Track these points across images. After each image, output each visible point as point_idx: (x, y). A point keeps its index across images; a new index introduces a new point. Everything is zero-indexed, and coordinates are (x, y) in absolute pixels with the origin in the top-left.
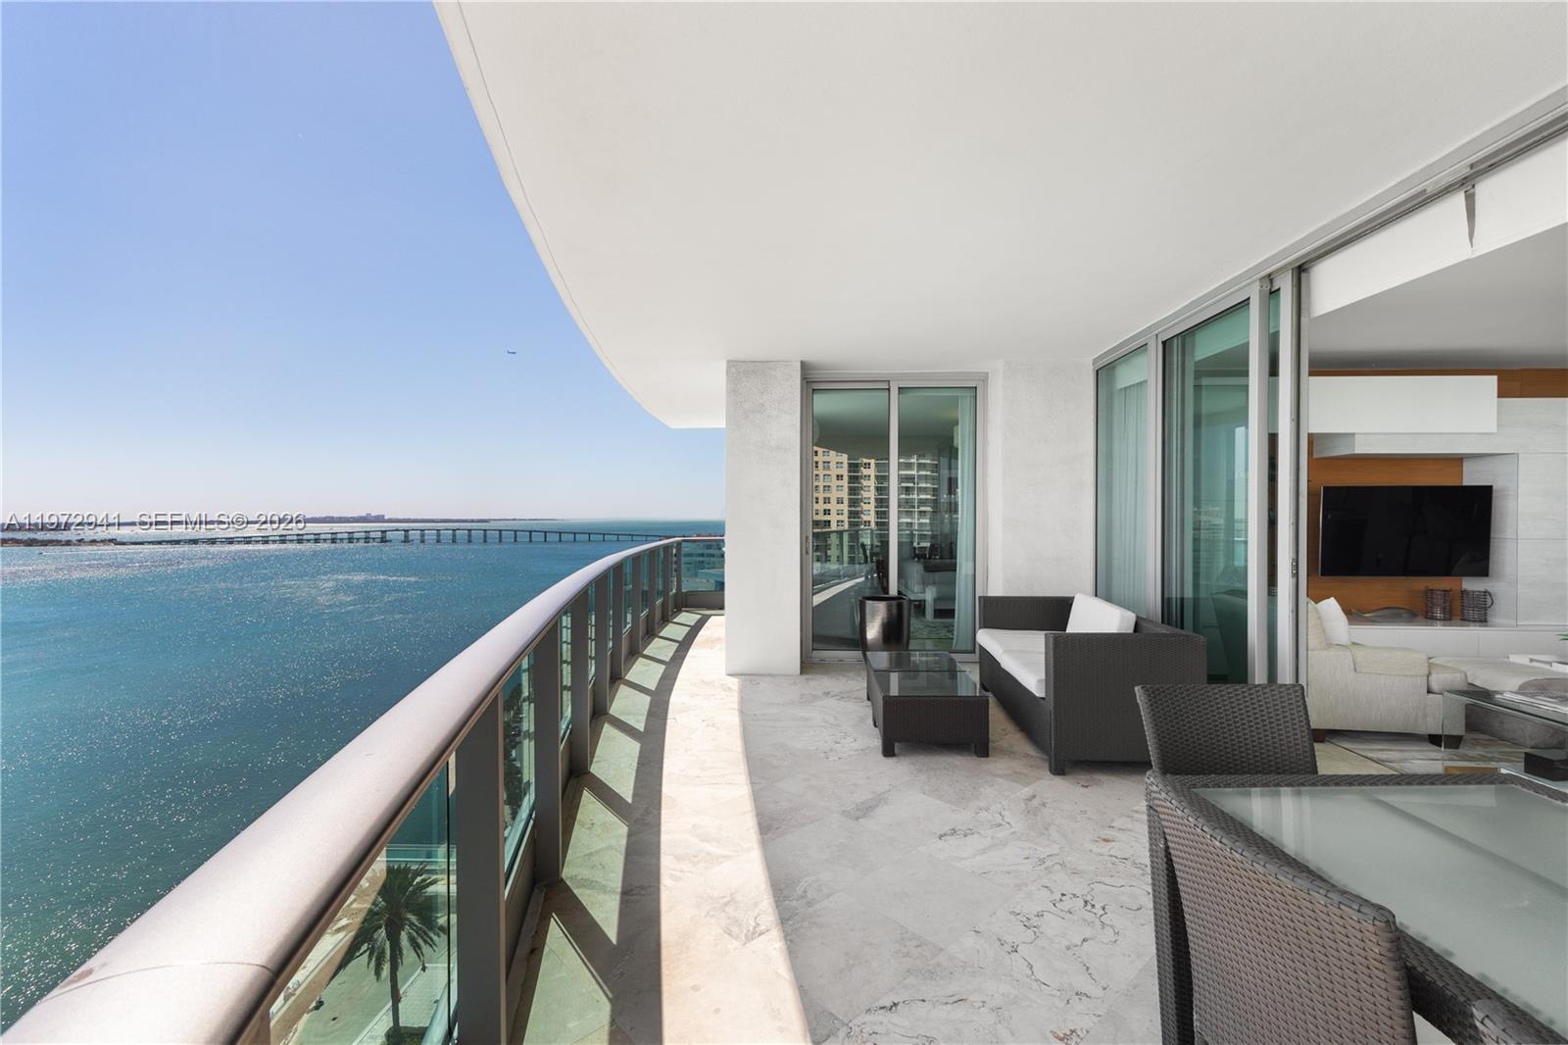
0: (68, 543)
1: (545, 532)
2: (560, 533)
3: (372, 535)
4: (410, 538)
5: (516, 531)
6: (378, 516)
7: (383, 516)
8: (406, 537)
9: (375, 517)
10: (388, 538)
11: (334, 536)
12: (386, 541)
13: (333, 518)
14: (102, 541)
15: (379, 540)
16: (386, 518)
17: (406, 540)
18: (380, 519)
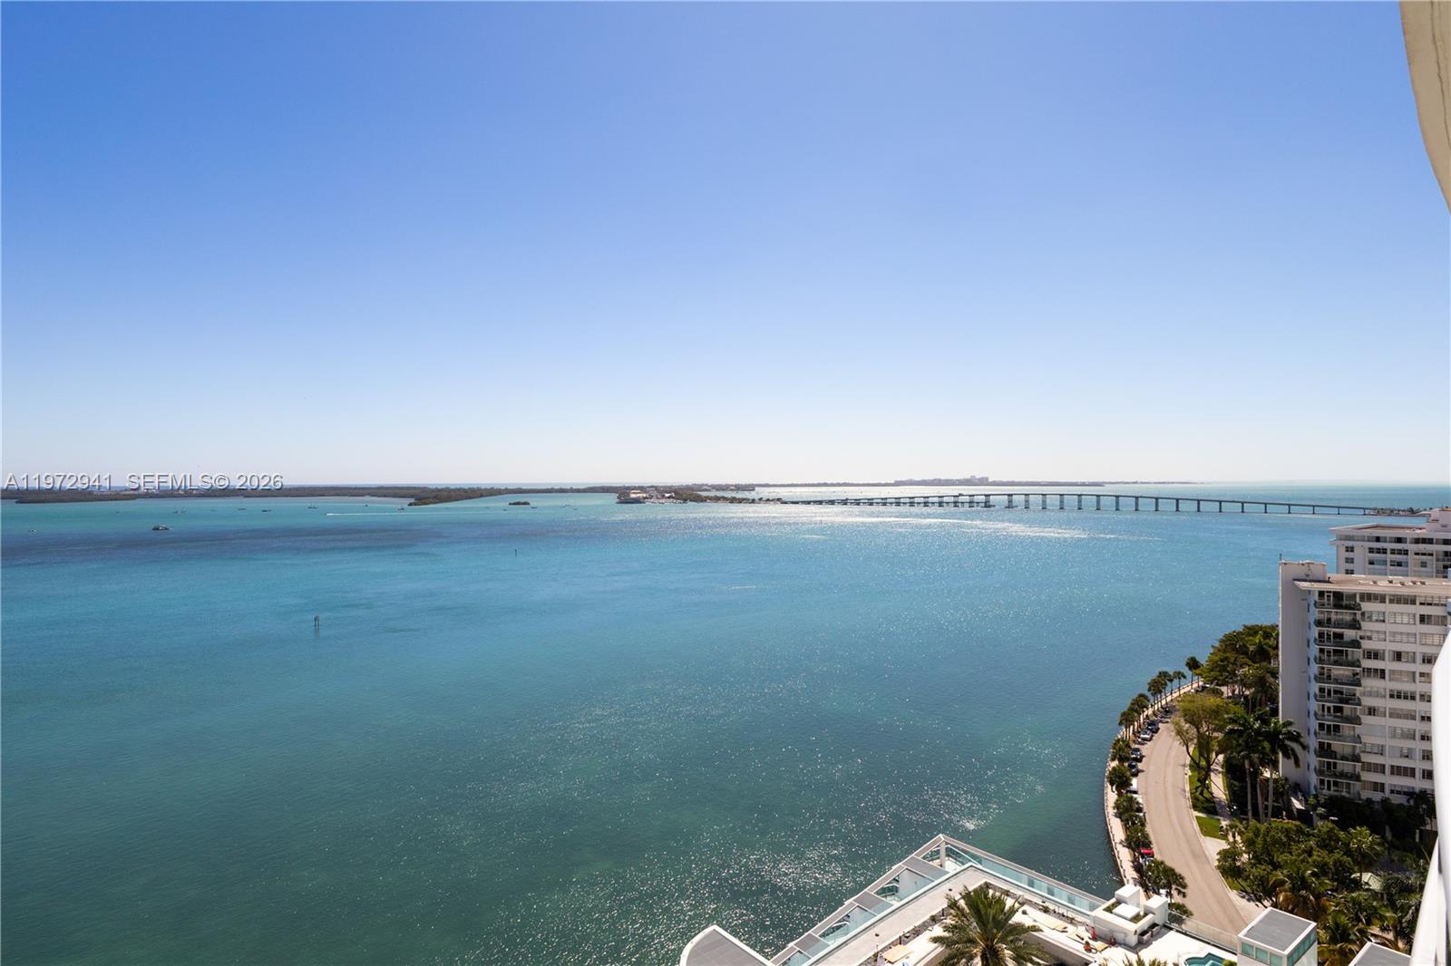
0: (753, 501)
1: (1177, 500)
2: (1199, 501)
3: (976, 499)
4: (1014, 504)
5: (1137, 498)
6: (982, 478)
7: (987, 479)
8: (1010, 501)
9: (979, 479)
10: (991, 503)
11: (941, 499)
12: (990, 506)
13: (940, 480)
14: (773, 500)
15: (983, 504)
16: (990, 480)
17: (1010, 506)
18: (983, 482)
